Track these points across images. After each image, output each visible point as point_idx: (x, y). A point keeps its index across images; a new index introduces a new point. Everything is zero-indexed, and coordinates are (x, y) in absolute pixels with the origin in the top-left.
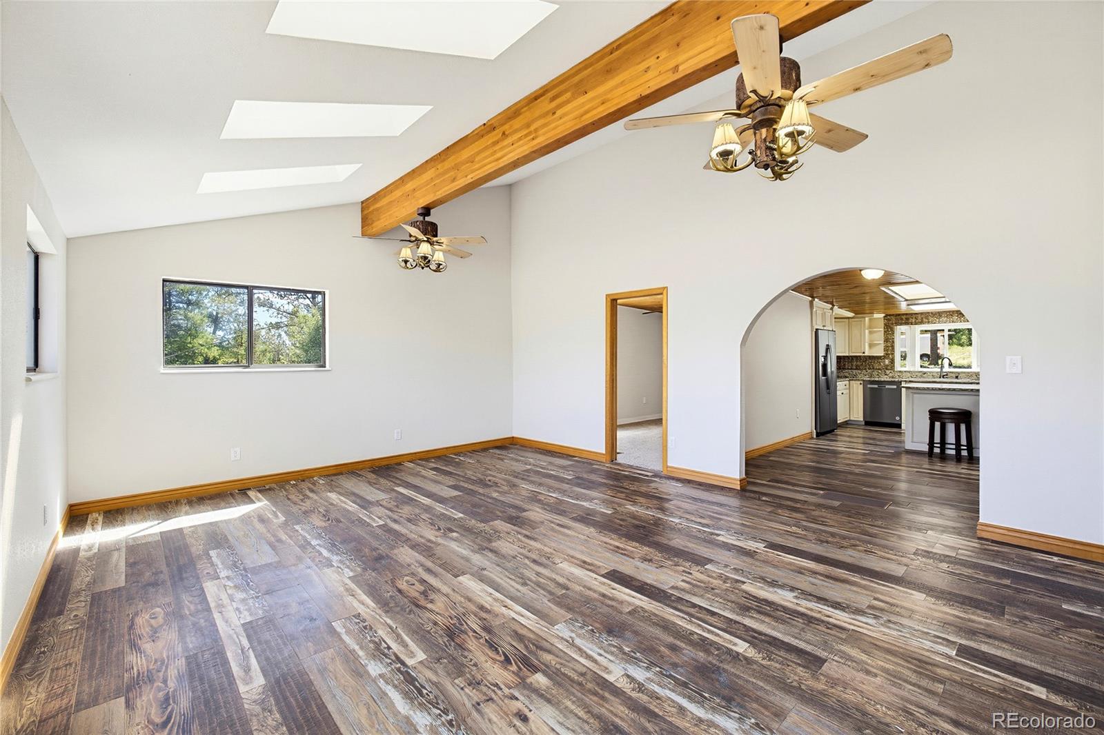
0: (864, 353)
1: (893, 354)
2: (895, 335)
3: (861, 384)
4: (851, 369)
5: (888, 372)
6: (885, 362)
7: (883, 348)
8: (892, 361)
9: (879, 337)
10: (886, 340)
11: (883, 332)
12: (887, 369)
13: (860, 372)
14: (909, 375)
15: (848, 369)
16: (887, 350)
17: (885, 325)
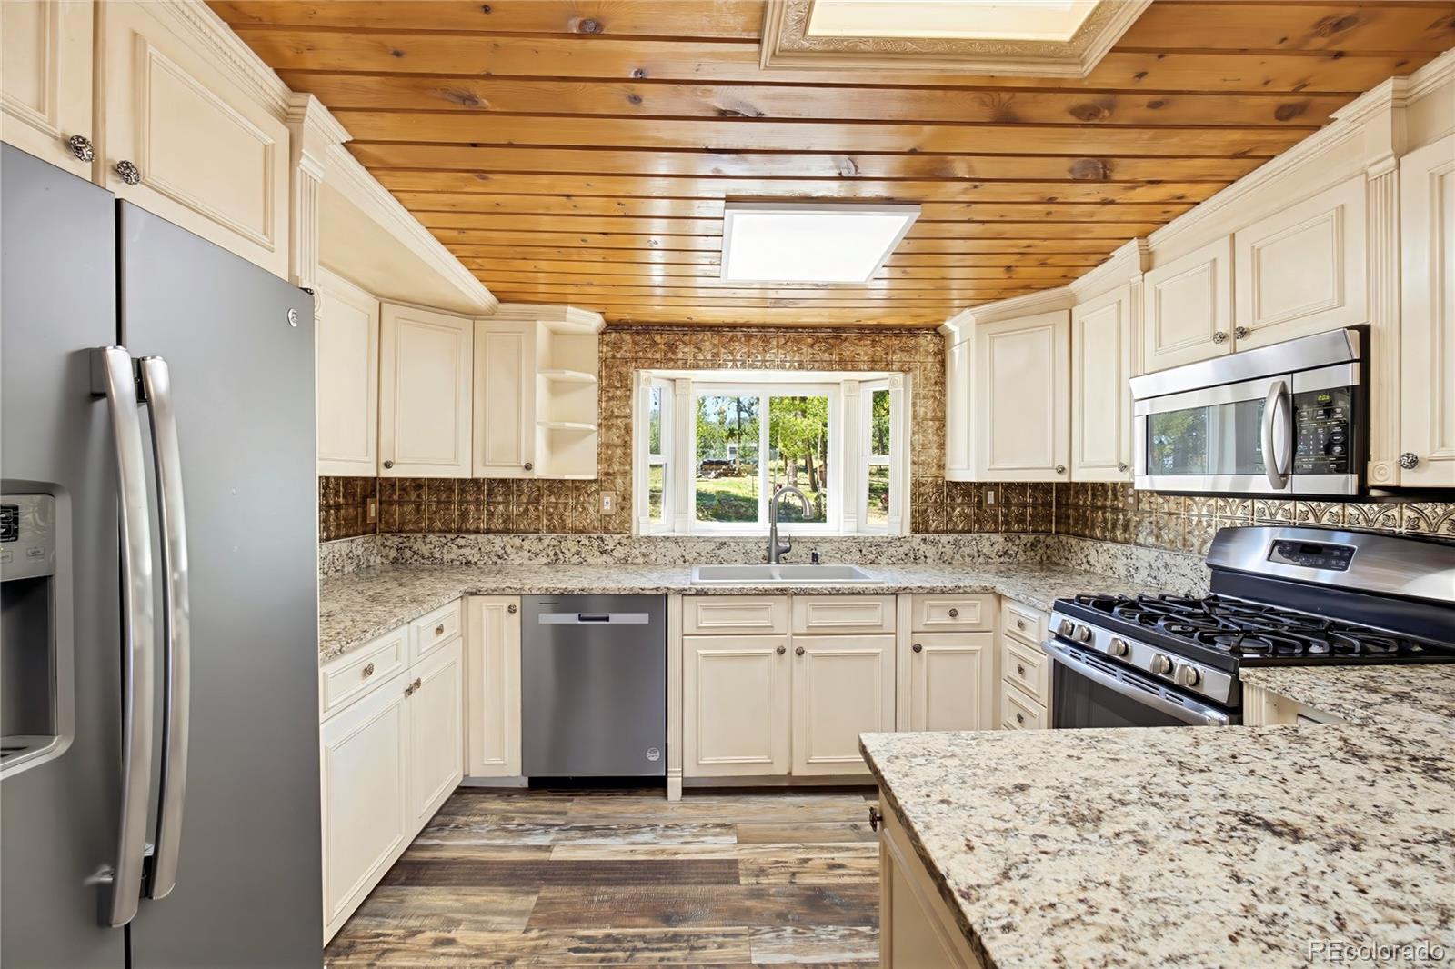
0: (528, 467)
1: (625, 474)
2: (633, 402)
3: (511, 610)
4: (488, 531)
5: (611, 541)
6: (599, 502)
7: (594, 451)
8: (625, 500)
9: (585, 408)
10: (606, 422)
11: (593, 392)
12: (607, 531)
13: (517, 541)
14: (675, 551)
15: (477, 531)
16: (609, 461)
17: (603, 360)
